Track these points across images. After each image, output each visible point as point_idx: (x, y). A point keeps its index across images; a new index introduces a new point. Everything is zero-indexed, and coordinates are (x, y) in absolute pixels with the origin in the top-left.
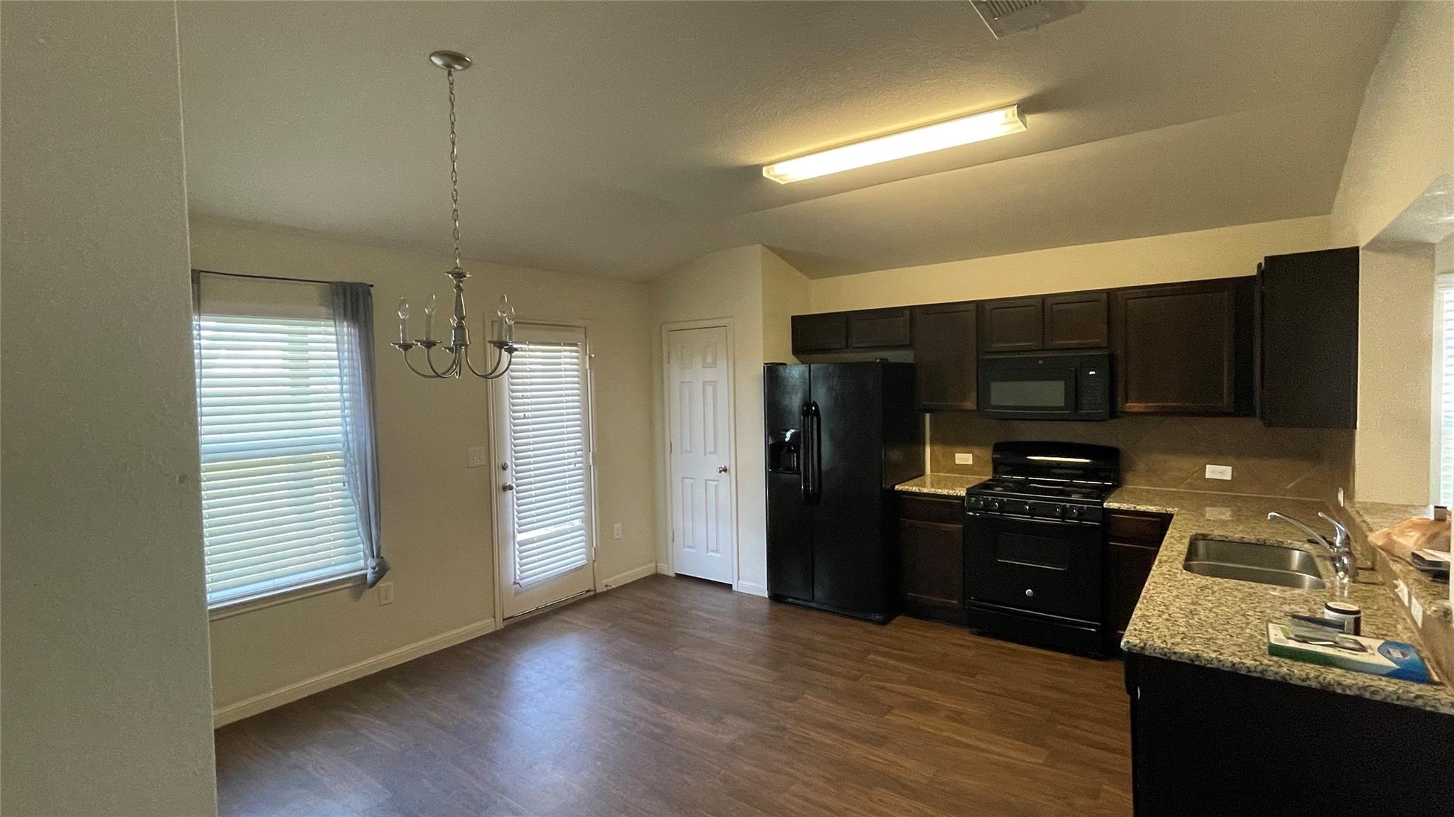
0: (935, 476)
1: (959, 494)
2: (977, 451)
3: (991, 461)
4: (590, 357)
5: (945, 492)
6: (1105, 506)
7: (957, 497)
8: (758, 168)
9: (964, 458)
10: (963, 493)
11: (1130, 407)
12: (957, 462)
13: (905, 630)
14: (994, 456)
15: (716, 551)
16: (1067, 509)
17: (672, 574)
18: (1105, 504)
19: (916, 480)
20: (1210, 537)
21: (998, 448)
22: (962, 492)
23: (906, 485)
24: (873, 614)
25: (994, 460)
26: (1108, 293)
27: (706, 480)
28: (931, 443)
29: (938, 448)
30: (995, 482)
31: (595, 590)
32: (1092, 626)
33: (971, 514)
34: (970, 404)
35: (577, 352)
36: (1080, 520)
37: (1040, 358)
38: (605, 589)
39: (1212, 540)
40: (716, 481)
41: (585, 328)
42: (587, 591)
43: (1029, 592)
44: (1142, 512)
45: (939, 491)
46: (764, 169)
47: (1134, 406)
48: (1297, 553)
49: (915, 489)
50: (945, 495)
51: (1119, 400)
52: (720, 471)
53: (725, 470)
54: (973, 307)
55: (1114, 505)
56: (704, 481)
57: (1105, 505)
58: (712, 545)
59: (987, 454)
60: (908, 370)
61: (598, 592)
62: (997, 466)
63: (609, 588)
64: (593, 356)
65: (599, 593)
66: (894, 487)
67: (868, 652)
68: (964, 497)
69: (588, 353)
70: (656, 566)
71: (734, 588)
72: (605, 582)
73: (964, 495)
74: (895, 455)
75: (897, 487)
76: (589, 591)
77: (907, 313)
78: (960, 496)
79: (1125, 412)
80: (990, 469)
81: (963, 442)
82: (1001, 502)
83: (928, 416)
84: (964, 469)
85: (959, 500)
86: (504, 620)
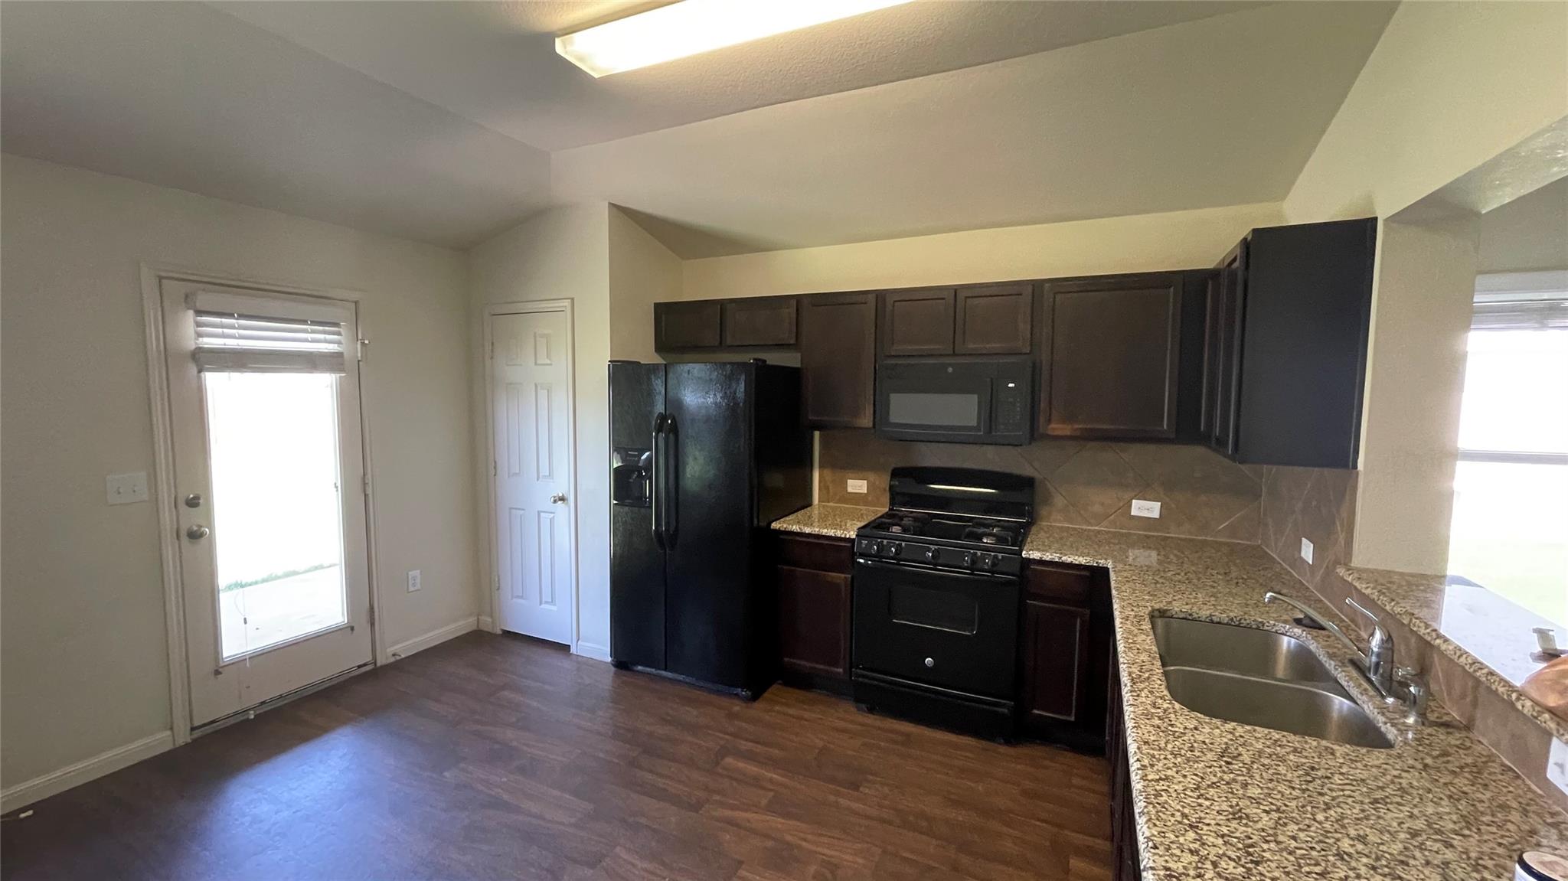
0: (824, 506)
1: (848, 536)
2: (872, 476)
3: (888, 488)
4: (363, 344)
5: (831, 533)
6: (1024, 556)
7: (845, 540)
8: (548, 39)
9: (857, 486)
10: (853, 535)
11: (1054, 429)
12: (850, 490)
13: (777, 708)
14: (892, 483)
15: (552, 602)
16: (977, 558)
17: (499, 632)
18: (1024, 552)
19: (800, 514)
20: (1169, 614)
21: (896, 473)
22: (852, 533)
23: (784, 522)
24: (740, 690)
25: (891, 487)
26: (1033, 285)
27: (539, 512)
28: (820, 467)
29: (827, 472)
30: (892, 517)
31: (375, 663)
32: (1003, 706)
33: (862, 561)
34: (866, 421)
35: (339, 334)
36: (993, 573)
37: (950, 365)
38: (392, 660)
39: (1172, 617)
40: (551, 513)
41: (356, 303)
42: (359, 667)
43: (928, 660)
44: (1068, 564)
45: (824, 532)
46: (558, 41)
47: (1058, 428)
48: (1286, 639)
49: (795, 528)
50: (831, 537)
51: (1042, 419)
52: (555, 502)
53: (562, 499)
54: (872, 298)
55: (1036, 555)
56: (537, 513)
57: (1024, 554)
58: (547, 597)
59: (884, 481)
60: (792, 375)
61: (379, 664)
62: (896, 497)
63: (398, 658)
64: (367, 342)
65: (382, 667)
66: (770, 525)
67: (724, 752)
68: (854, 539)
69: (360, 337)
70: (478, 619)
71: (573, 650)
72: (391, 650)
73: (854, 537)
74: (776, 480)
75: (775, 525)
76: (365, 665)
77: (794, 303)
78: (849, 538)
79: (1048, 435)
80: (886, 499)
81: (857, 467)
82: (899, 548)
83: (817, 434)
84: (857, 498)
85: (849, 542)
86: (193, 729)
